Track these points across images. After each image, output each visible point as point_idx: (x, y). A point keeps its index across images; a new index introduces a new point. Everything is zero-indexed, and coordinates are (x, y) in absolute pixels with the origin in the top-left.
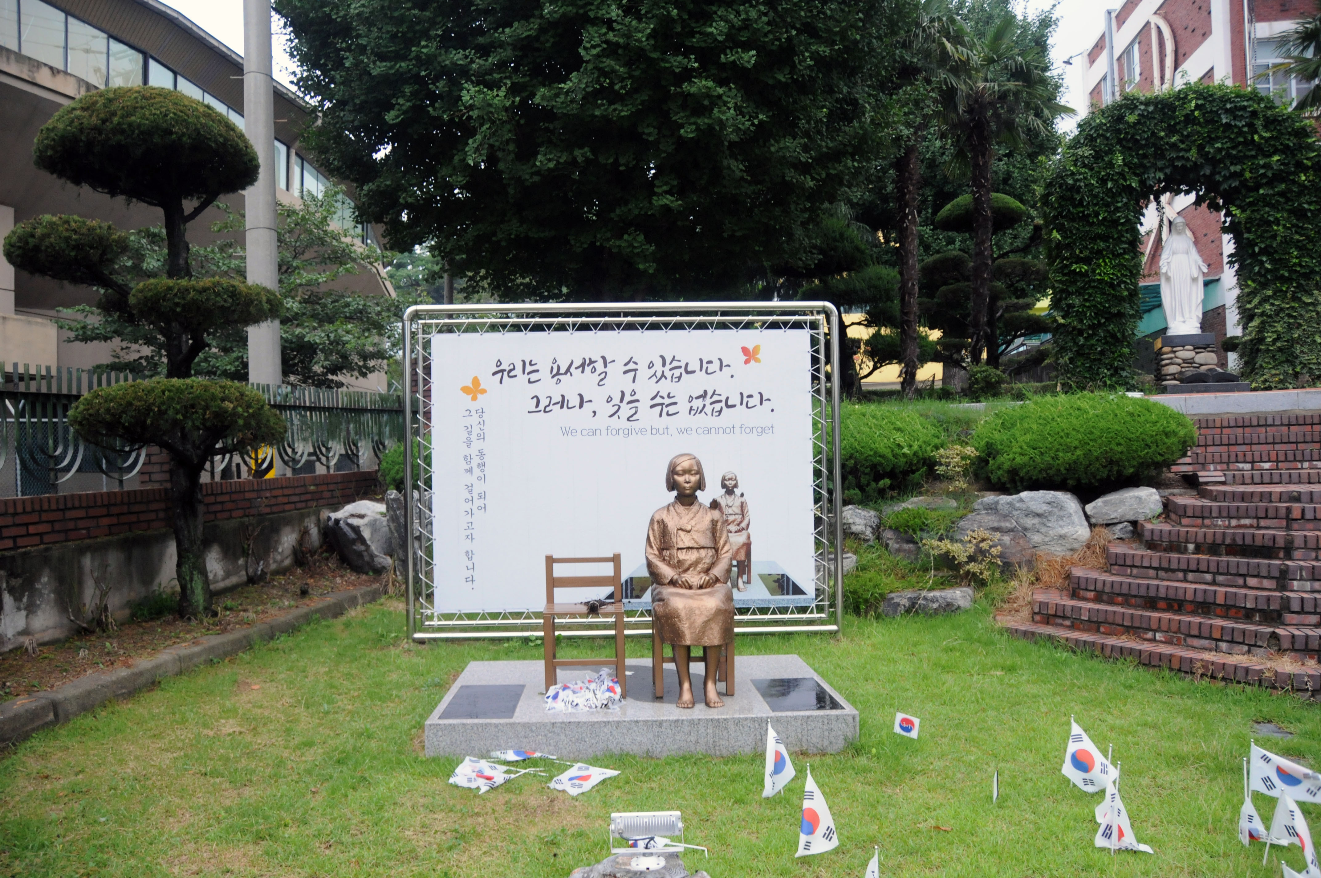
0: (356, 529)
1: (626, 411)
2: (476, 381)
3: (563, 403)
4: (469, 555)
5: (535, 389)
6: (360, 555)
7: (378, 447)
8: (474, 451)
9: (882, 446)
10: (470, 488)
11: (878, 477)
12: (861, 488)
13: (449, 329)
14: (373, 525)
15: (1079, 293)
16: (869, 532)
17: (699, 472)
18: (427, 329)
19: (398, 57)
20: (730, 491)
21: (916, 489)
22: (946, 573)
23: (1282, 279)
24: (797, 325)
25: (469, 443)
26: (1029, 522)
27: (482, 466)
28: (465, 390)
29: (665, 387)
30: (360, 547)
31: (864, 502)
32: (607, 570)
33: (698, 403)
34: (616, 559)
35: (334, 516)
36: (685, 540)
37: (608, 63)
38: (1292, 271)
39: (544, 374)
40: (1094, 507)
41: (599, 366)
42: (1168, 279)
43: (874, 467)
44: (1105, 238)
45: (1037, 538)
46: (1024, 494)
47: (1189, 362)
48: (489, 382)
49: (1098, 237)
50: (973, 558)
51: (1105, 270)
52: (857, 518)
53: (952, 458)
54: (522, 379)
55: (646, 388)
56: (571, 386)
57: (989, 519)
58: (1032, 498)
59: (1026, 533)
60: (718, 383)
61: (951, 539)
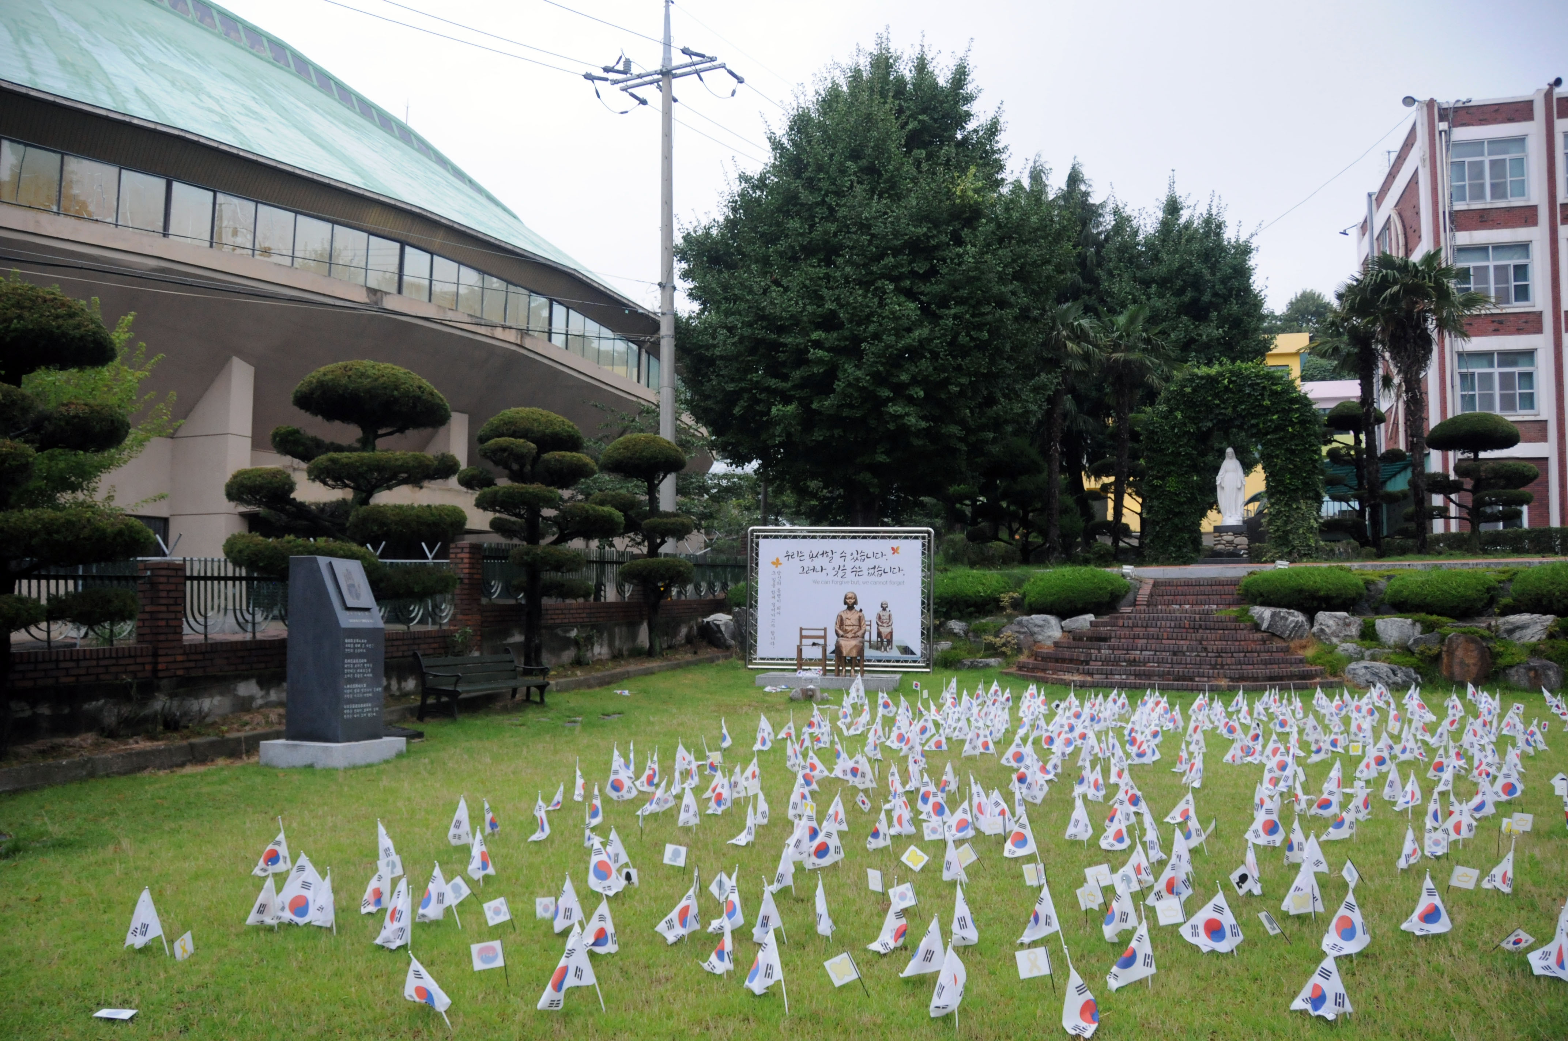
0: (718, 626)
1: (841, 573)
2: (778, 559)
3: (814, 570)
4: (773, 633)
5: (802, 564)
6: (719, 639)
7: (724, 586)
8: (776, 589)
9: (970, 593)
10: (774, 605)
11: (969, 606)
12: (960, 611)
13: (766, 537)
14: (726, 624)
15: (1157, 498)
16: (962, 633)
17: (855, 598)
18: (758, 537)
19: (741, 380)
21: (987, 614)
22: (992, 652)
24: (916, 538)
25: (774, 586)
26: (1036, 629)
27: (779, 595)
28: (773, 563)
29: (858, 564)
30: (719, 635)
31: (960, 619)
32: (822, 633)
33: (872, 571)
34: (825, 629)
35: (705, 620)
36: (848, 622)
37: (850, 390)
38: (1286, 487)
39: (807, 557)
40: (1067, 623)
41: (830, 554)
42: (1223, 488)
43: (966, 601)
44: (1173, 464)
45: (1040, 638)
46: (1033, 616)
47: (1230, 543)
48: (783, 560)
49: (1168, 464)
50: (1004, 645)
51: (1172, 484)
52: (956, 626)
53: (1006, 598)
54: (797, 559)
55: (849, 564)
56: (818, 562)
57: (1015, 628)
58: (1037, 618)
59: (1032, 634)
60: (882, 563)
61: (996, 636)
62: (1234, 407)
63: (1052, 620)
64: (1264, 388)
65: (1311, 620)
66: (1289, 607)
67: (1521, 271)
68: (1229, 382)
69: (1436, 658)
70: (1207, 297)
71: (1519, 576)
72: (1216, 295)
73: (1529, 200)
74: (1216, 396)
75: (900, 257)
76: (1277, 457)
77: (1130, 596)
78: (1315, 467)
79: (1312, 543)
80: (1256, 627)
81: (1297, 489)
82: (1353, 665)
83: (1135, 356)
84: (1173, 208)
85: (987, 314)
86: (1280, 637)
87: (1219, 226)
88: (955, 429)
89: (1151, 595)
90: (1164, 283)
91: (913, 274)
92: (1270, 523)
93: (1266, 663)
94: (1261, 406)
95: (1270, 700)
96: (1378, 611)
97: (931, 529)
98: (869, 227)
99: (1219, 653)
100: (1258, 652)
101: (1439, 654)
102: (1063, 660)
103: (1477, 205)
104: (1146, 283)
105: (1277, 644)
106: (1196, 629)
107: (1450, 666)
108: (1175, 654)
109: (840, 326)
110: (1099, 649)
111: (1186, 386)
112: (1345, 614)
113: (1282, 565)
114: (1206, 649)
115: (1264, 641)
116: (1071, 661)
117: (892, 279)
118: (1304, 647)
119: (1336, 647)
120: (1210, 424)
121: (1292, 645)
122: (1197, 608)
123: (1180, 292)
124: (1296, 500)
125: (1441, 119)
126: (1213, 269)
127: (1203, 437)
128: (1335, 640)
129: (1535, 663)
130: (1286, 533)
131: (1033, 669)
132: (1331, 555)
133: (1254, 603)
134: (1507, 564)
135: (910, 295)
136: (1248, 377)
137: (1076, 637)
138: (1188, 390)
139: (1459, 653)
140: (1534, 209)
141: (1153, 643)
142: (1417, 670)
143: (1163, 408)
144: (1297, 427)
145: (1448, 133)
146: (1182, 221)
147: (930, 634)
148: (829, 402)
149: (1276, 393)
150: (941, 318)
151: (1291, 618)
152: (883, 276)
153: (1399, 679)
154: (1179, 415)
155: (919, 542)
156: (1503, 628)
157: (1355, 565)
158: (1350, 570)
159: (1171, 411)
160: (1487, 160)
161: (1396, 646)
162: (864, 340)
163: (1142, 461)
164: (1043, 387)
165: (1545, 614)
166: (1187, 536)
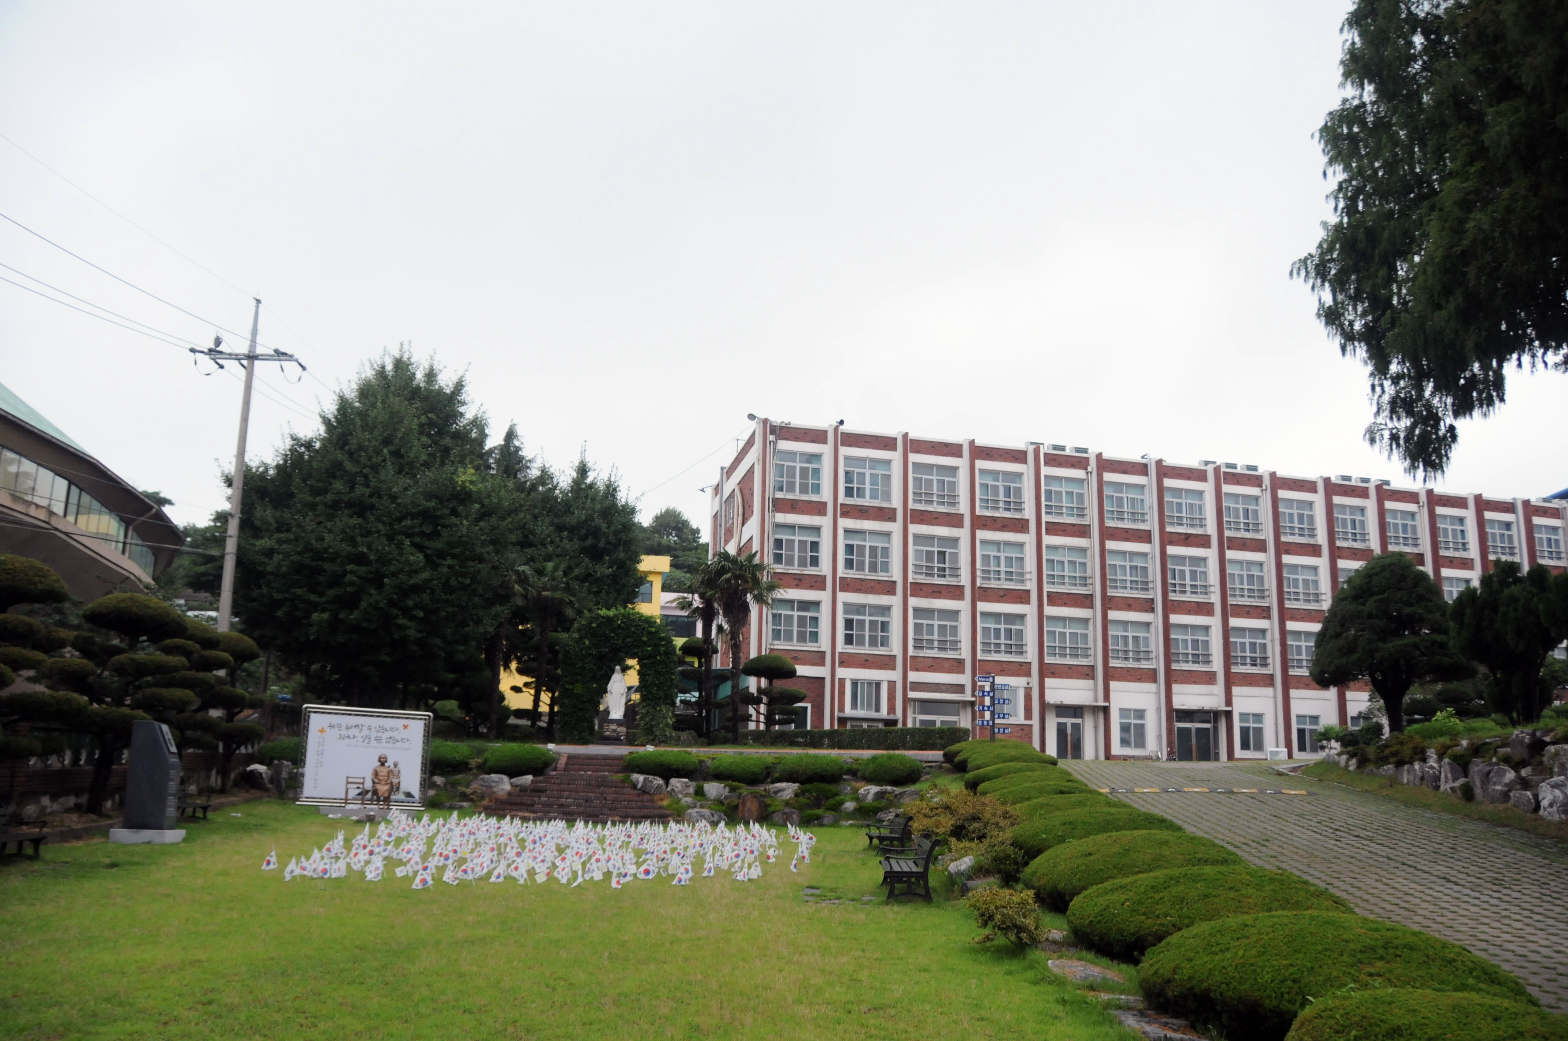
0: (260, 774)
1: (367, 740)
2: (323, 728)
3: (348, 737)
4: (316, 780)
5: (340, 732)
6: (260, 783)
9: (449, 757)
10: (318, 760)
11: (447, 767)
12: (442, 770)
13: (316, 712)
16: (442, 784)
17: (385, 758)
18: (309, 712)
20: (396, 766)
21: (460, 772)
22: (464, 798)
23: (649, 699)
24: (420, 719)
25: (319, 746)
26: (493, 784)
27: (322, 754)
28: (319, 730)
29: (379, 734)
30: (260, 779)
31: (442, 775)
32: (361, 781)
33: (389, 740)
35: (247, 769)
36: (381, 774)
37: (371, 609)
39: (344, 728)
40: (514, 780)
41: (360, 727)
43: (446, 763)
44: (580, 675)
45: (495, 790)
46: (492, 775)
47: (614, 731)
48: (327, 729)
49: (577, 674)
50: (472, 794)
51: (578, 689)
52: (439, 780)
53: (473, 762)
54: (337, 729)
55: (373, 734)
56: (351, 732)
57: (481, 783)
58: (494, 776)
59: (492, 787)
60: (395, 734)
61: (468, 787)
62: (624, 640)
63: (505, 778)
64: (644, 628)
65: (667, 783)
66: (654, 775)
67: (815, 546)
68: (622, 622)
69: (736, 807)
70: (602, 544)
71: (783, 761)
72: (608, 543)
73: (821, 497)
74: (612, 631)
75: (415, 521)
76: (649, 675)
77: (554, 765)
78: (672, 684)
79: (668, 734)
80: (634, 786)
81: (660, 698)
82: (690, 811)
83: (558, 595)
84: (583, 470)
85: (471, 567)
86: (648, 793)
87: (615, 490)
88: (438, 642)
89: (567, 764)
90: (573, 530)
91: (423, 534)
92: (641, 719)
93: (640, 808)
94: (641, 640)
95: (645, 827)
96: (706, 779)
97: (430, 714)
98: (396, 498)
99: (613, 801)
100: (636, 802)
101: (738, 805)
102: (516, 804)
103: (790, 496)
104: (560, 528)
105: (646, 797)
106: (599, 786)
107: (743, 812)
108: (587, 801)
109: (368, 563)
110: (540, 797)
111: (592, 622)
112: (686, 780)
113: (650, 748)
114: (605, 799)
115: (639, 795)
116: (521, 804)
117: (408, 536)
118: (662, 800)
119: (680, 800)
120: (607, 650)
121: (655, 798)
122: (595, 774)
123: (584, 538)
124: (660, 705)
125: (771, 434)
126: (609, 524)
127: (601, 658)
128: (680, 796)
129: (787, 810)
130: (652, 726)
131: (495, 810)
132: (678, 742)
133: (634, 772)
134: (780, 753)
135: (420, 548)
136: (634, 620)
137: (523, 789)
138: (594, 625)
139: (748, 804)
140: (824, 504)
141: (574, 795)
142: (726, 814)
143: (576, 635)
144: (663, 657)
145: (775, 443)
146: (588, 481)
147: (426, 784)
148: (355, 616)
149: (651, 632)
150: (439, 566)
151: (655, 782)
152: (401, 533)
153: (715, 819)
154: (587, 642)
155: (422, 723)
156: (772, 791)
157: (694, 750)
158: (690, 753)
159: (581, 638)
160: (798, 466)
161: (715, 800)
162: (386, 576)
163: (559, 671)
164: (497, 615)
165: (794, 783)
166: (586, 724)
